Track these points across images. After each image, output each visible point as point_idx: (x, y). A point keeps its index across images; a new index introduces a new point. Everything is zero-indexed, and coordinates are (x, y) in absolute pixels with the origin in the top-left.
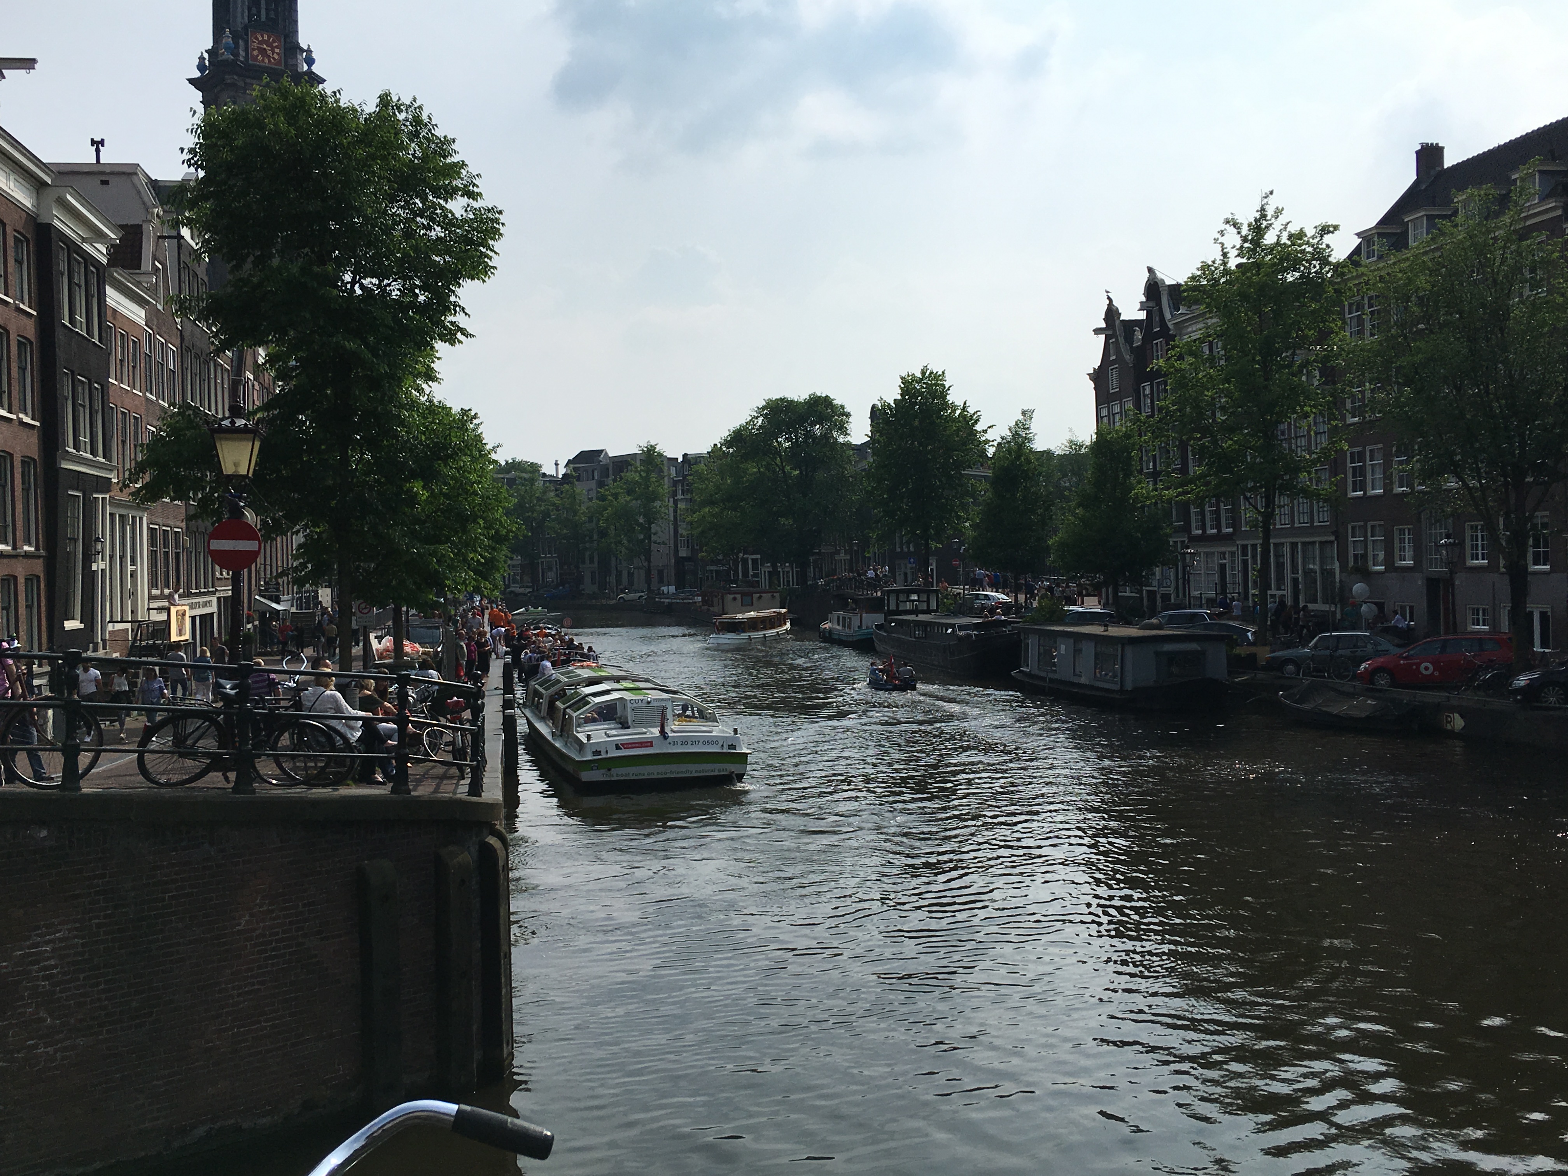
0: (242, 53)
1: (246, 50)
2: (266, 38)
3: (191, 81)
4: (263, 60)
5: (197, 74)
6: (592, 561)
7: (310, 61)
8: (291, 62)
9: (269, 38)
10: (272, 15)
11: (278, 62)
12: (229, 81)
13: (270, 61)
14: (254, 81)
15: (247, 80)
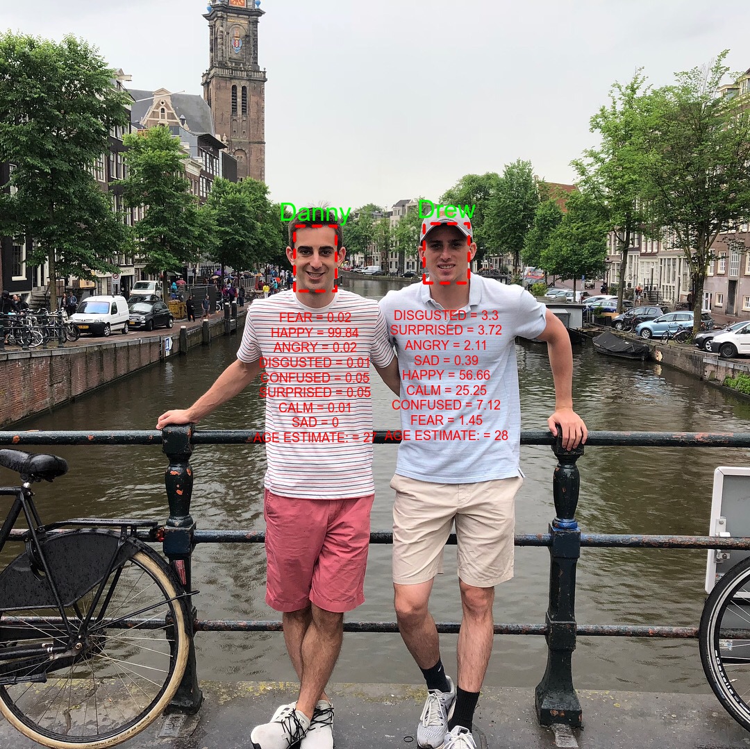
3: (204, 16)
4: (236, 4)
5: (207, 12)
6: (396, 257)
7: (259, 4)
8: (249, 4)
11: (243, 5)
13: (239, 4)
14: (231, 15)
15: (228, 14)
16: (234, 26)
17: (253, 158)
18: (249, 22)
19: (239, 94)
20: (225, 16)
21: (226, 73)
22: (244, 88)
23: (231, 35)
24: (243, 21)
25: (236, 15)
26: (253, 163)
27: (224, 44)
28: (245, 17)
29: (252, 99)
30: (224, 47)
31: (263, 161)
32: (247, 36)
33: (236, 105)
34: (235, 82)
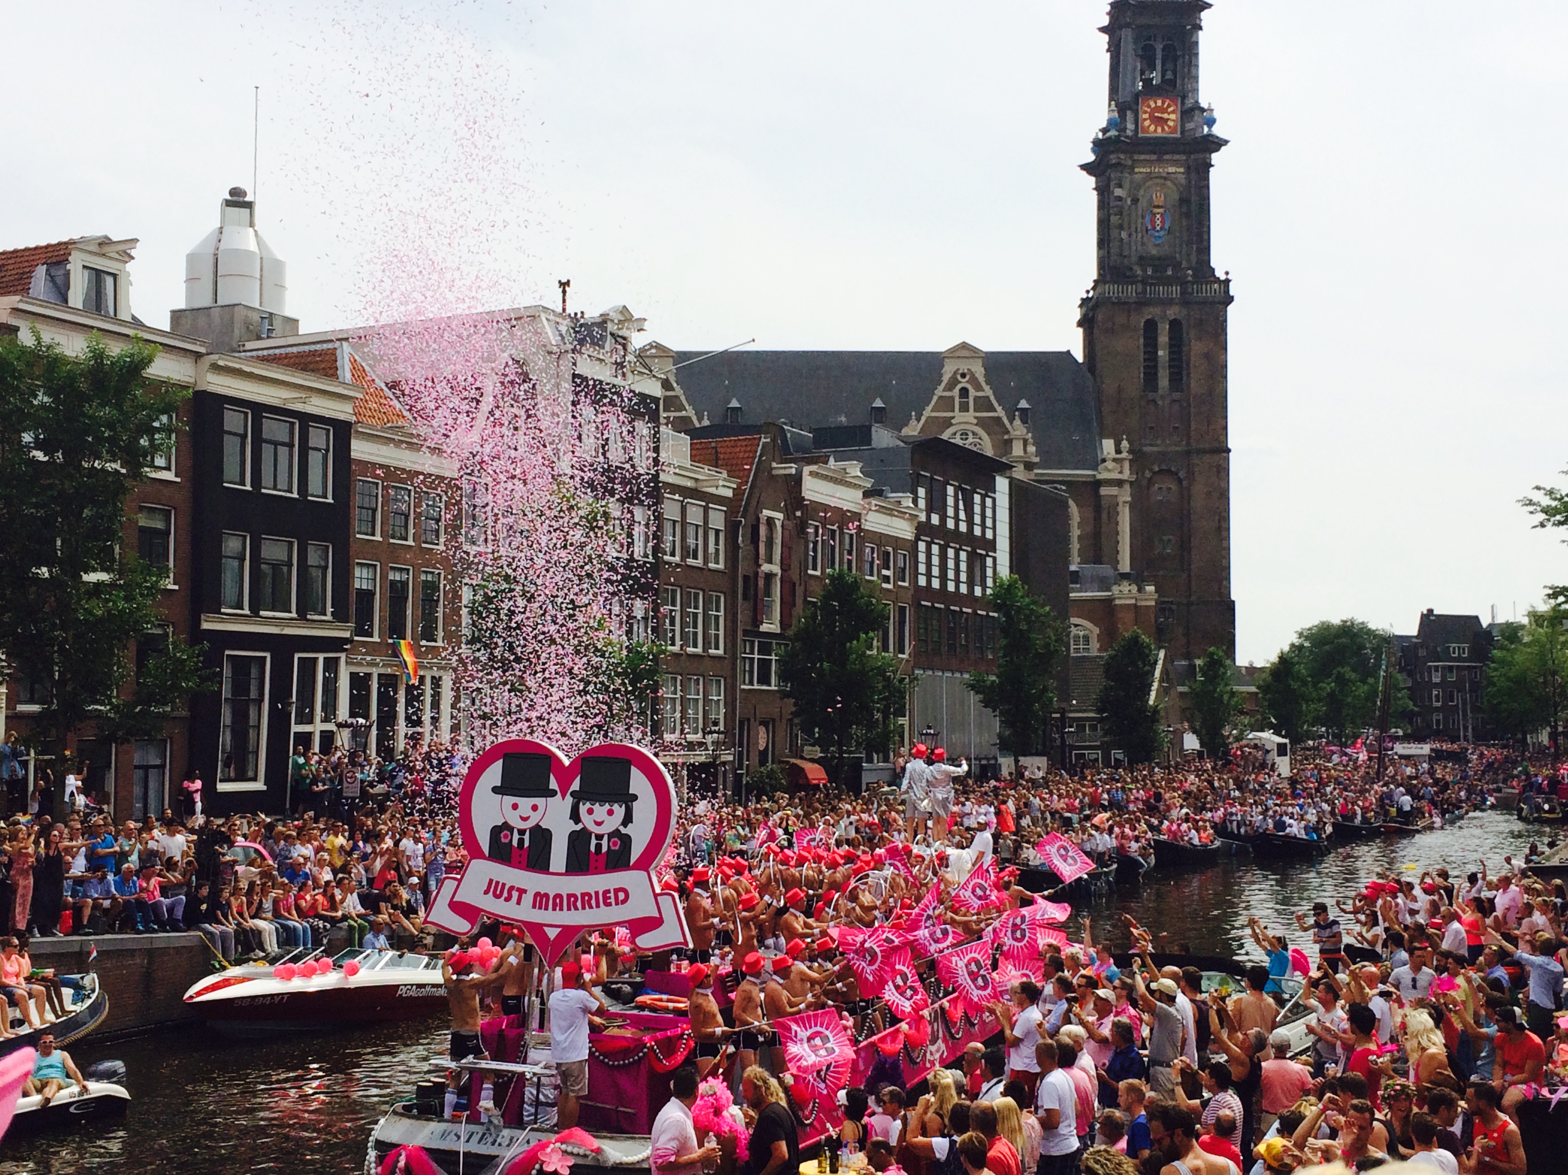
0: (1130, 126)
1: (1136, 122)
2: (1159, 103)
3: (1084, 167)
4: (1155, 130)
5: (1091, 158)
7: (1211, 122)
8: (1190, 126)
9: (1163, 103)
10: (1169, 75)
11: (1174, 130)
12: (1114, 161)
13: (1163, 130)
14: (1143, 157)
15: (1136, 157)
16: (1150, 183)
17: (1199, 489)
18: (1188, 168)
19: (1163, 339)
20: (1130, 163)
21: (1131, 292)
22: (1175, 324)
23: (1143, 203)
24: (1171, 169)
25: (1154, 157)
26: (1198, 503)
27: (1126, 225)
28: (1176, 157)
29: (1196, 348)
30: (1124, 235)
31: (1224, 495)
32: (1184, 201)
33: (1156, 367)
34: (1151, 312)
